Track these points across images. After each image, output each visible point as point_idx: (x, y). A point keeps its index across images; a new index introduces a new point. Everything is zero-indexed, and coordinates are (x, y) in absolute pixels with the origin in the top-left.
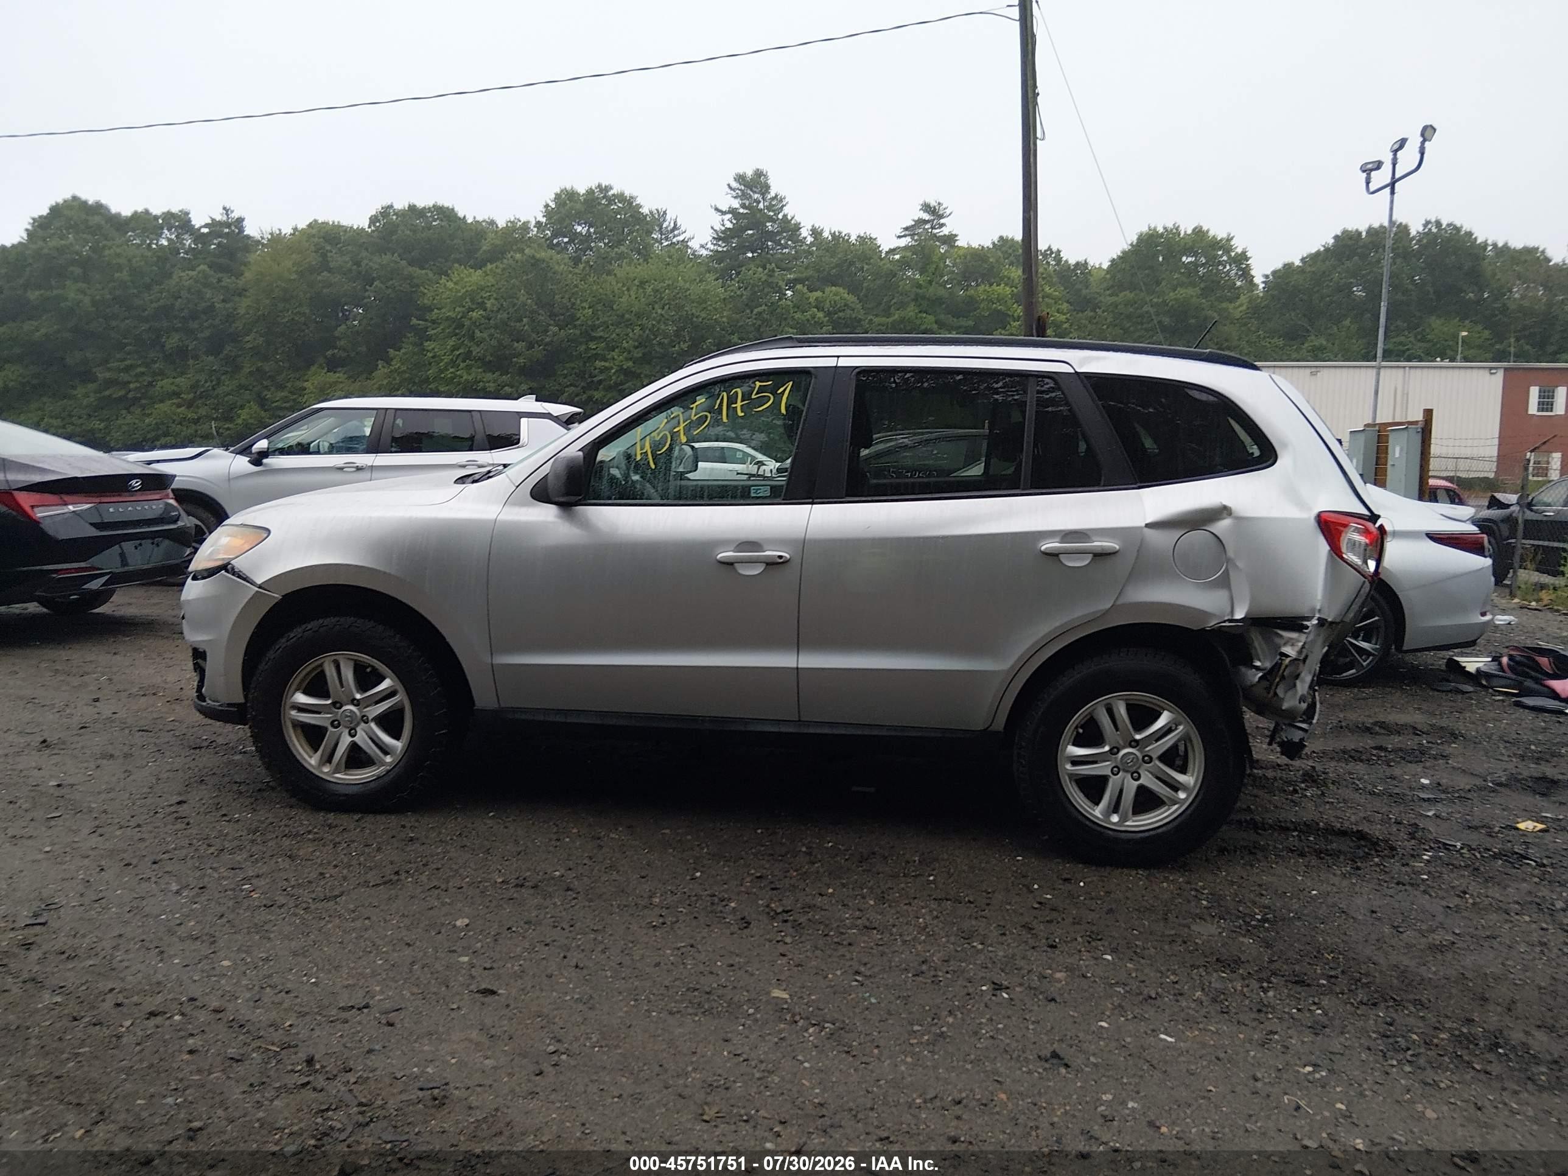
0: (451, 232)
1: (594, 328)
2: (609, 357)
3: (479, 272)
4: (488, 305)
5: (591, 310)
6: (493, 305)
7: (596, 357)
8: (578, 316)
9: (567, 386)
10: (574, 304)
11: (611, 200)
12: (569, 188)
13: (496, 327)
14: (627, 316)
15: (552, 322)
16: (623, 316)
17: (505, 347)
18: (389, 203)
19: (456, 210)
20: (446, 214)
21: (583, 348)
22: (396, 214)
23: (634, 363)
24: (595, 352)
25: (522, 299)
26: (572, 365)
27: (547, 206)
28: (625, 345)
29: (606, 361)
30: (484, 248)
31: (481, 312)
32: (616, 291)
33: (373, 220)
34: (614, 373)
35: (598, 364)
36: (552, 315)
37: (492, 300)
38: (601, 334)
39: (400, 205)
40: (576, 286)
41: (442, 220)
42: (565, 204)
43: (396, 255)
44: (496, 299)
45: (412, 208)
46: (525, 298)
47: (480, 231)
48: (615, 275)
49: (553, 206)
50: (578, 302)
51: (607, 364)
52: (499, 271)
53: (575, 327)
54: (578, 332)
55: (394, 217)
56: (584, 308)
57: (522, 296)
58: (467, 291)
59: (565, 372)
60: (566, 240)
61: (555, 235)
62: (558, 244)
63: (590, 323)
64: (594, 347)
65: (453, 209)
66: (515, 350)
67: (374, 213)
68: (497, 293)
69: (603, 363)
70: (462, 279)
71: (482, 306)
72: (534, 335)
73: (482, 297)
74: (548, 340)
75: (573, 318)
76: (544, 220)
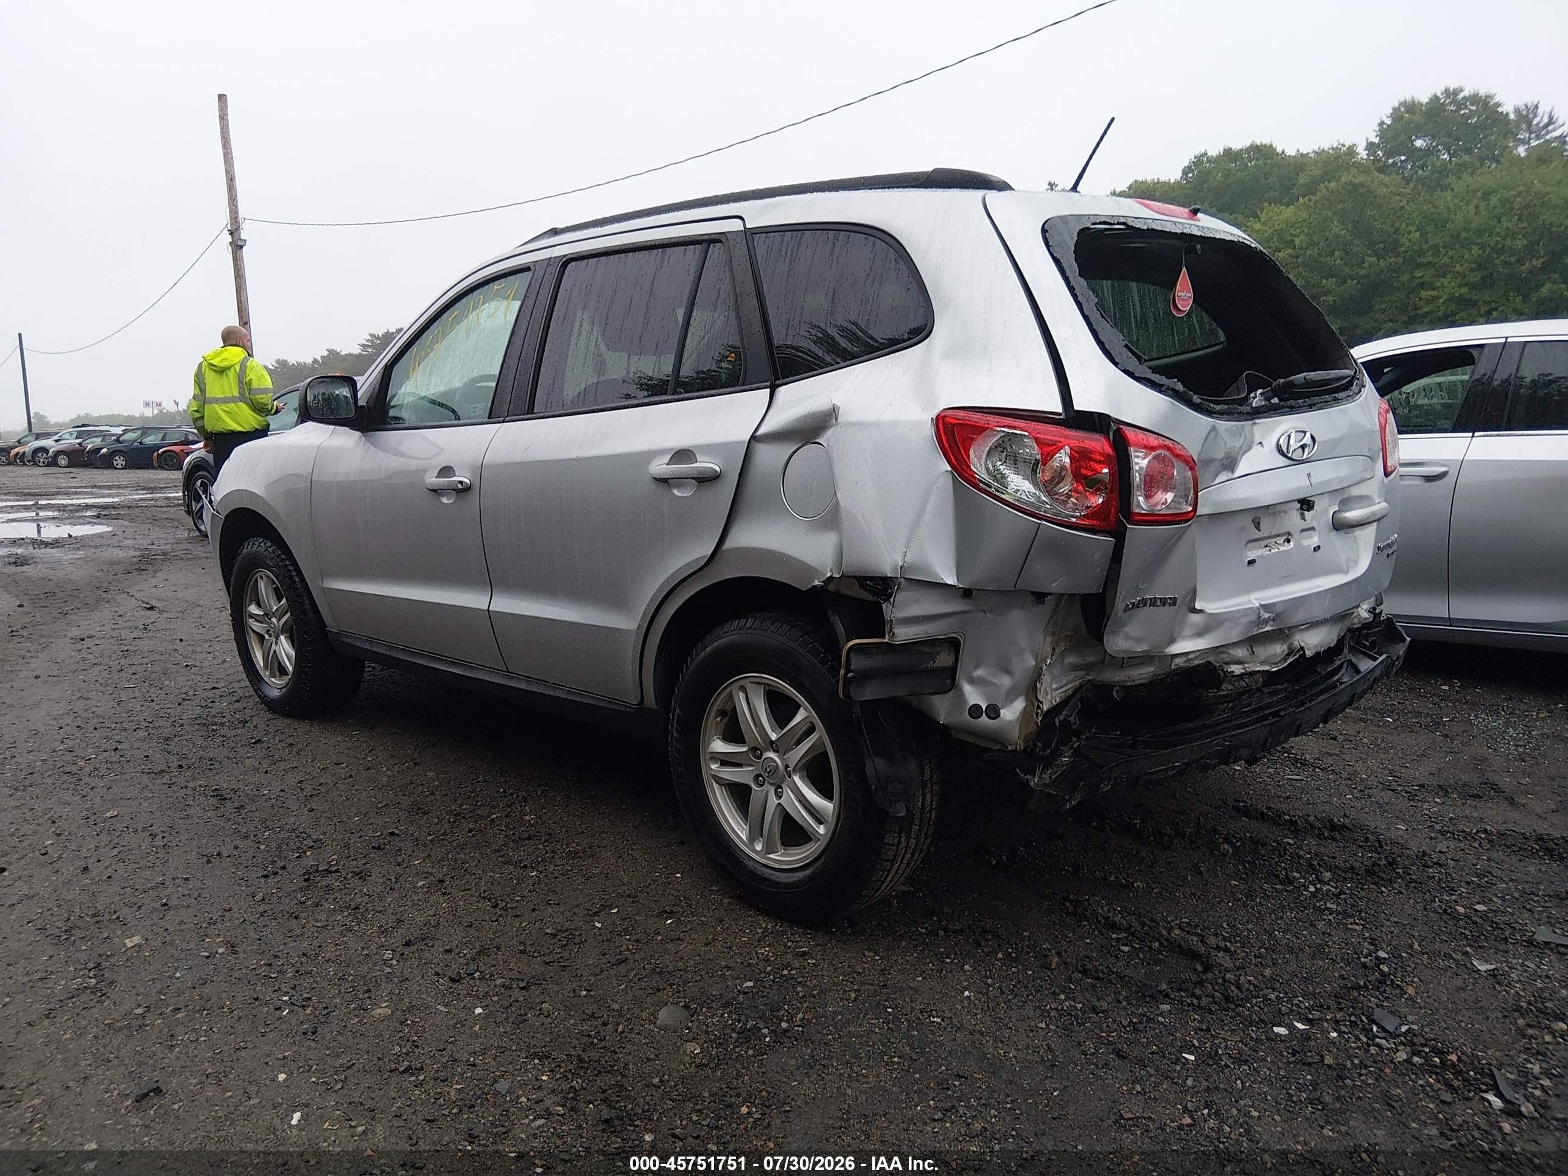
0: (1266, 170)
1: (1421, 253)
2: (1438, 285)
3: (1292, 208)
4: (1297, 242)
5: (1418, 234)
6: (1302, 241)
7: (1422, 286)
8: (1402, 242)
9: (1385, 322)
10: (1398, 229)
11: (1460, 105)
12: (1409, 99)
13: (1305, 265)
14: (1463, 234)
15: (1370, 252)
16: (1458, 236)
17: (1313, 286)
18: (1203, 151)
19: (1274, 146)
20: (1262, 152)
21: (1405, 278)
22: (1209, 161)
23: (1470, 289)
24: (1421, 281)
25: (1335, 230)
26: (1393, 298)
27: (1382, 123)
28: (1458, 268)
29: (1434, 290)
30: (1301, 181)
31: (1290, 251)
32: (1451, 208)
33: (1185, 172)
34: (1443, 303)
35: (1424, 294)
36: (1371, 245)
37: (1302, 237)
38: (1430, 259)
39: (1214, 151)
40: (1402, 208)
41: (1257, 160)
42: (1402, 117)
43: (1206, 203)
44: (1307, 235)
45: (1228, 152)
46: (1338, 230)
47: (1301, 162)
48: (1452, 189)
49: (1389, 123)
50: (1404, 225)
51: (1434, 293)
52: (1311, 204)
53: (1398, 255)
54: (1401, 260)
55: (1208, 165)
56: (1409, 233)
57: (1337, 229)
58: (1275, 230)
59: (1383, 306)
60: (1403, 158)
61: (1389, 154)
62: (1394, 163)
63: (1416, 248)
64: (1421, 275)
65: (1271, 146)
66: (1323, 287)
67: (1187, 164)
68: (1309, 228)
69: (1430, 293)
70: (1271, 218)
71: (1291, 244)
72: (1347, 269)
73: (1291, 235)
74: (1363, 272)
75: (1396, 244)
76: (1377, 140)
